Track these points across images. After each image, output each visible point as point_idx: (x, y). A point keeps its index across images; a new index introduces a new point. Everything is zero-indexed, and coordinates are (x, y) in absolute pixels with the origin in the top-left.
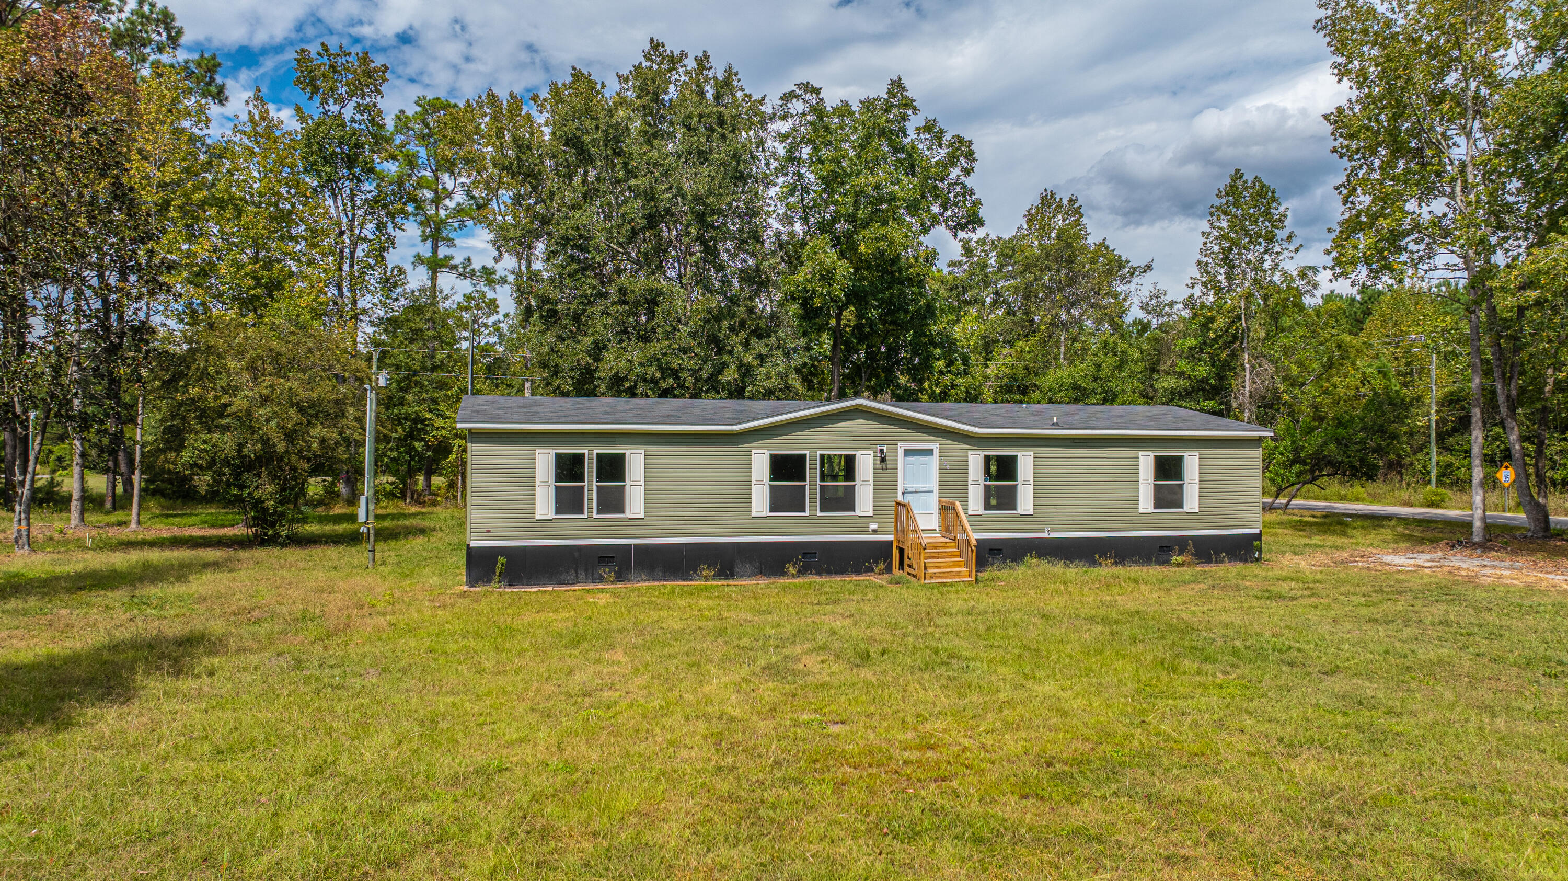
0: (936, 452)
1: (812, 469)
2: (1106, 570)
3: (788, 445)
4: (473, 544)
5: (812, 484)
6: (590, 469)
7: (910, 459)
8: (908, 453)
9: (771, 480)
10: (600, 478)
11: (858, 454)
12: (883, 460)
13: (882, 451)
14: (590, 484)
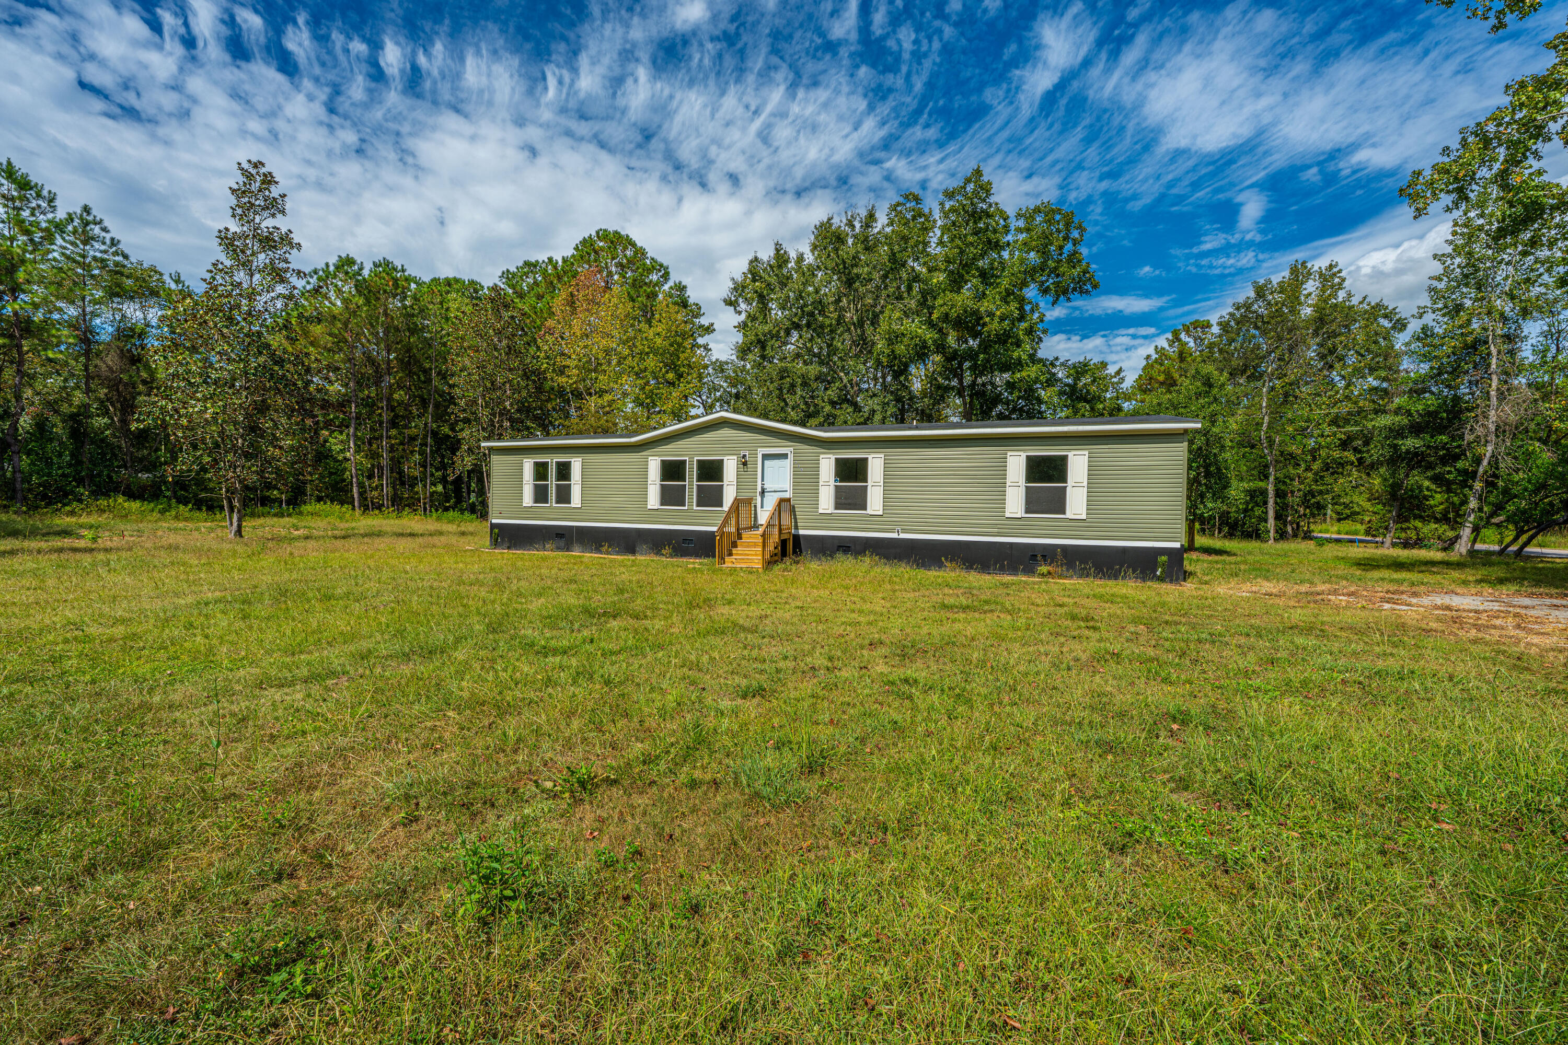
0: (791, 456)
1: (692, 473)
2: (950, 574)
3: (673, 452)
4: (494, 521)
5: (691, 483)
6: (552, 472)
7: (768, 463)
8: (766, 457)
9: (662, 480)
10: (558, 480)
11: (725, 458)
12: (745, 464)
13: (744, 456)
14: (552, 482)
